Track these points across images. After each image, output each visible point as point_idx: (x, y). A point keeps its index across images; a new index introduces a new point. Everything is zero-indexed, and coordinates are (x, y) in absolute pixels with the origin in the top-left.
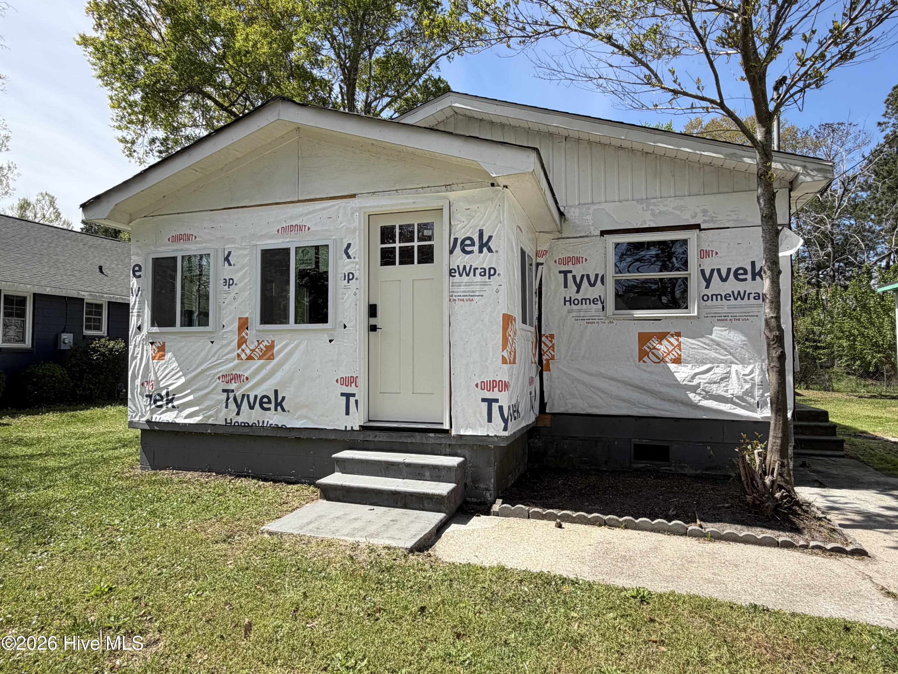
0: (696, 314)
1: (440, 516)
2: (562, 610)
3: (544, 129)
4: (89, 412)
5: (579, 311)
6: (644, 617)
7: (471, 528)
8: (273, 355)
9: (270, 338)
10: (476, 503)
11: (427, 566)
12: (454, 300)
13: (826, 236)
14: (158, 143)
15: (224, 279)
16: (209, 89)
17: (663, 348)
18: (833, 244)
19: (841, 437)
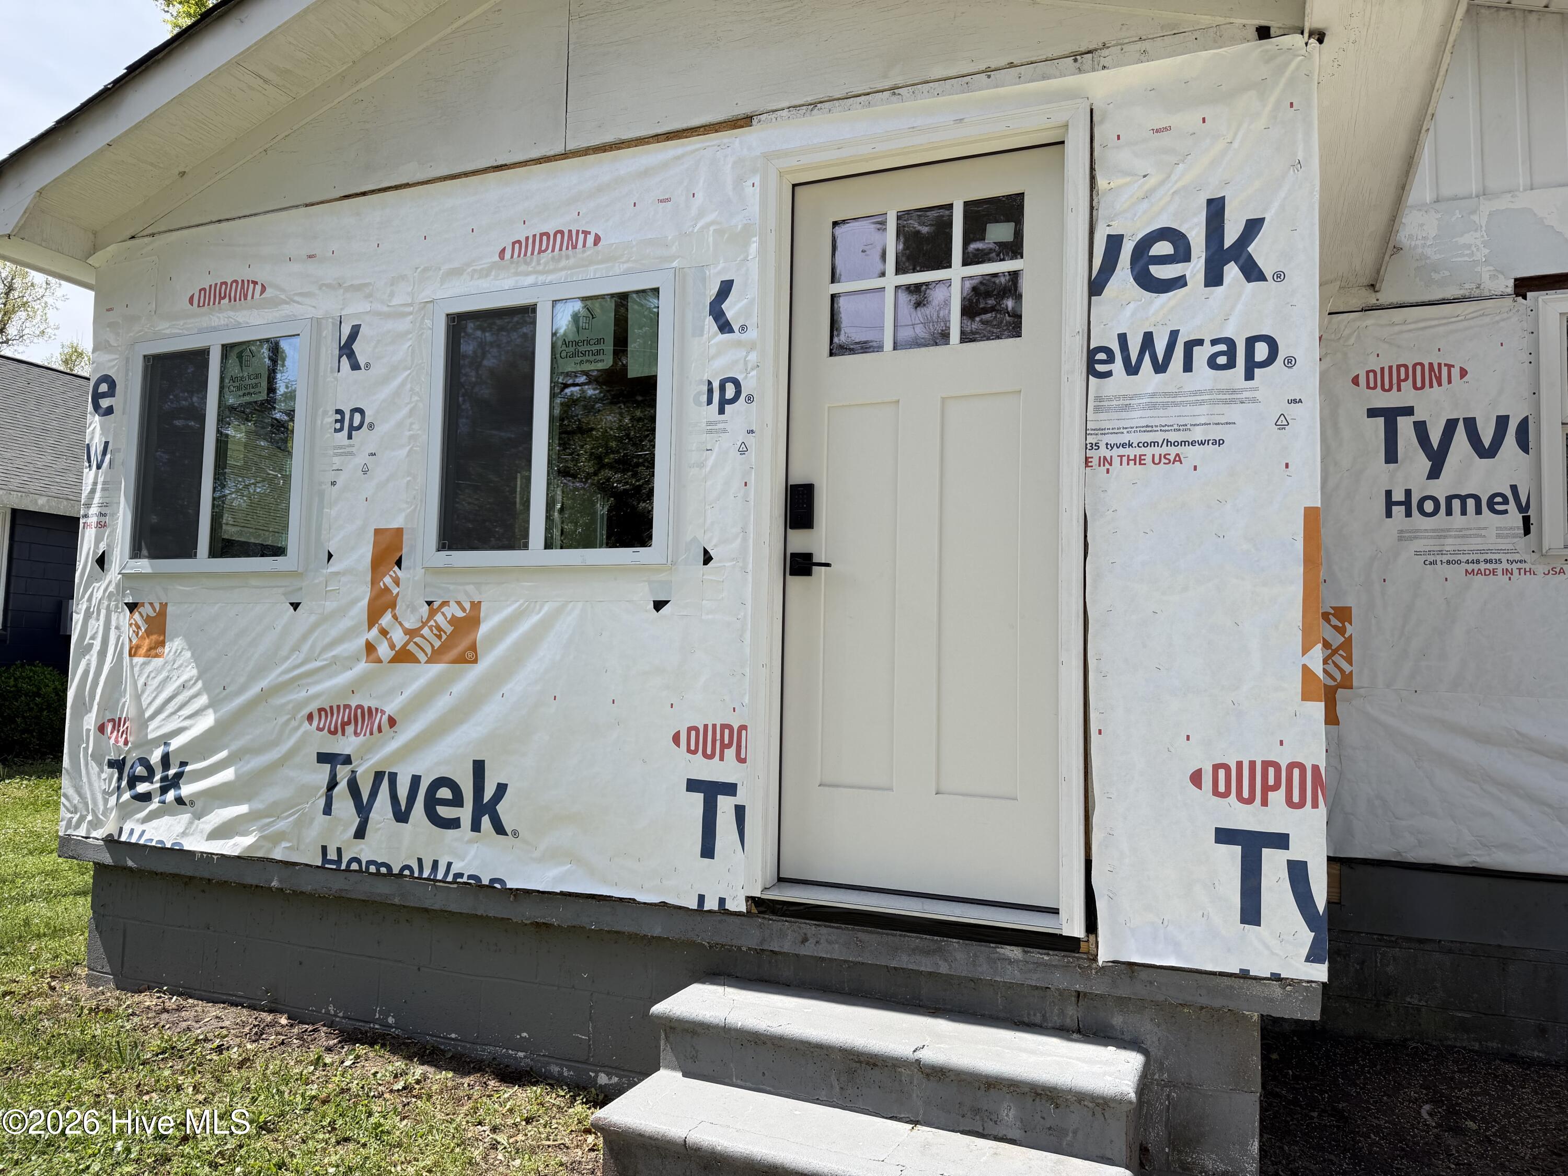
5: (1441, 534)
8: (473, 647)
9: (469, 593)
12: (1105, 460)
15: (338, 412)
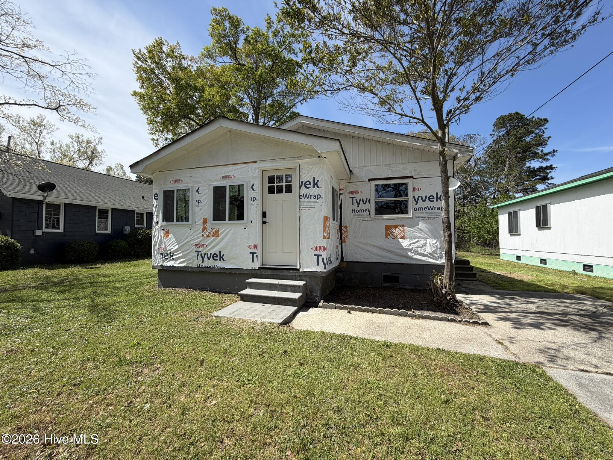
0: (411, 217)
1: (294, 308)
2: (350, 352)
3: (343, 132)
4: (137, 262)
5: (359, 215)
6: (388, 355)
7: (309, 314)
8: (219, 235)
9: (217, 227)
10: (311, 302)
11: (288, 331)
12: (302, 210)
13: (468, 184)
14: (168, 140)
15: (196, 200)
16: (193, 117)
17: (396, 232)
18: (470, 187)
19: (475, 272)
